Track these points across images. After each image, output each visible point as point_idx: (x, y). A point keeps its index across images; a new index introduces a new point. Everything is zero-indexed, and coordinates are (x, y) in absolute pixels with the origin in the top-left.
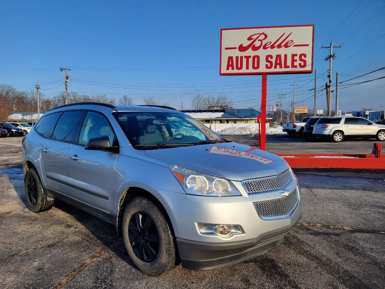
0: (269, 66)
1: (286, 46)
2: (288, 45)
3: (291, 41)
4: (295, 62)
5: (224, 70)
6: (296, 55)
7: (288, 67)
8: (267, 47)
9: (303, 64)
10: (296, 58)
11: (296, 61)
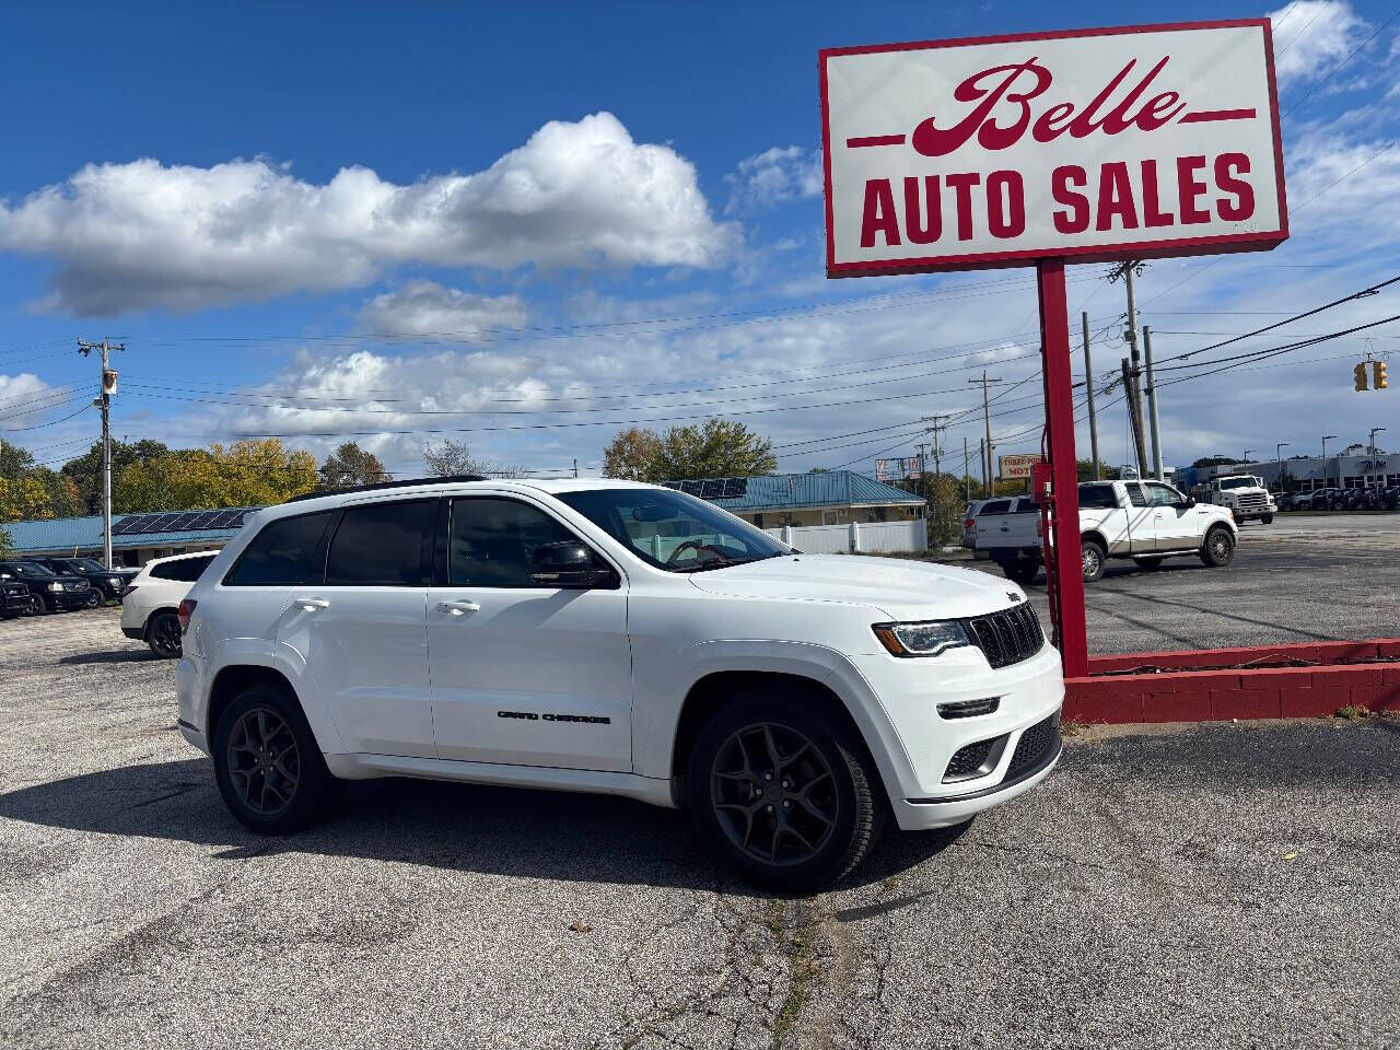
0: (1071, 218)
1: (1147, 120)
2: (1157, 116)
3: (1170, 97)
4: (1197, 198)
5: (849, 249)
6: (1199, 162)
7: (1167, 220)
8: (1053, 127)
9: (1235, 205)
10: (1198, 175)
11: (1202, 188)
